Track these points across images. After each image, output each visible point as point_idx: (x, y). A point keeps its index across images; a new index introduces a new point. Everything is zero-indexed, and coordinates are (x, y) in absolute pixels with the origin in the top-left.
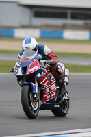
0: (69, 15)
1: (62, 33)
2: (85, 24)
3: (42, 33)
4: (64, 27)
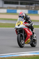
0: (19, 3)
1: (16, 11)
2: (26, 7)
3: (7, 11)
4: (17, 8)
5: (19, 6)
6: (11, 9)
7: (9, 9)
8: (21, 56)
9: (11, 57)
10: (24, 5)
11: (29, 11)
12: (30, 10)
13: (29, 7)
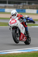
5: (7, 5)
8: (10, 53)
10: (12, 4)
12: (18, 9)
13: (17, 6)
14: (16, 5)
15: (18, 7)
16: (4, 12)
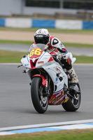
5: (61, 11)
6: (42, 19)
7: (36, 18)
9: (41, 133)
10: (73, 8)
11: (84, 24)
12: (87, 20)
13: (85, 13)
14: (82, 11)
15: (88, 16)
16: (54, 27)
